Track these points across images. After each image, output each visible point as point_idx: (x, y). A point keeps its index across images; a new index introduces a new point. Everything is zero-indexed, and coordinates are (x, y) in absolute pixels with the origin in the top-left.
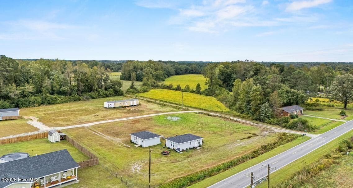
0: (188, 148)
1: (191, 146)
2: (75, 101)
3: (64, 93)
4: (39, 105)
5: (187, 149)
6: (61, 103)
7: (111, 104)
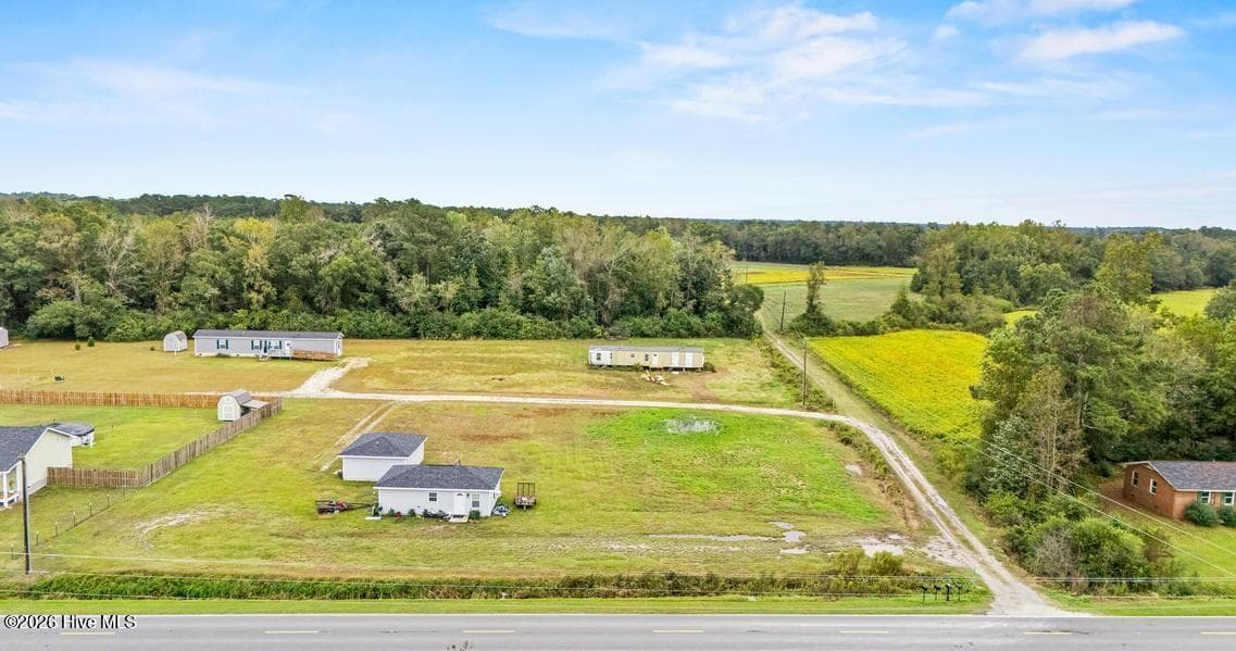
0: (419, 512)
1: (434, 508)
3: (550, 312)
4: (465, 337)
5: (412, 513)
6: (528, 338)
7: (599, 354)
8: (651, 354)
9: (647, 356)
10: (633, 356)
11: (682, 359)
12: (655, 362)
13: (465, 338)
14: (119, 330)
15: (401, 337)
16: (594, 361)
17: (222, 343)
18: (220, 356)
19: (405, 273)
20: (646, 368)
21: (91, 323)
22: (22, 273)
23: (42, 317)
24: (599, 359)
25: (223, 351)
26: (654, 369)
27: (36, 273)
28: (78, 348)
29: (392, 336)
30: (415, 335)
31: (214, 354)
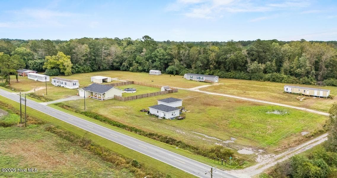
2: (304, 84)
3: (297, 75)
5: (154, 115)
7: (287, 88)
8: (306, 91)
9: (305, 91)
10: (299, 90)
11: (319, 93)
12: (307, 93)
13: (264, 81)
14: (182, 73)
15: (247, 80)
16: (286, 90)
17: (191, 77)
18: (191, 80)
19: (253, 60)
20: (303, 95)
21: (176, 71)
22: (166, 59)
23: (169, 69)
24: (287, 90)
25: (192, 79)
26: (306, 96)
27: (169, 59)
28: (170, 76)
29: (244, 79)
30: (250, 79)
31: (189, 79)
